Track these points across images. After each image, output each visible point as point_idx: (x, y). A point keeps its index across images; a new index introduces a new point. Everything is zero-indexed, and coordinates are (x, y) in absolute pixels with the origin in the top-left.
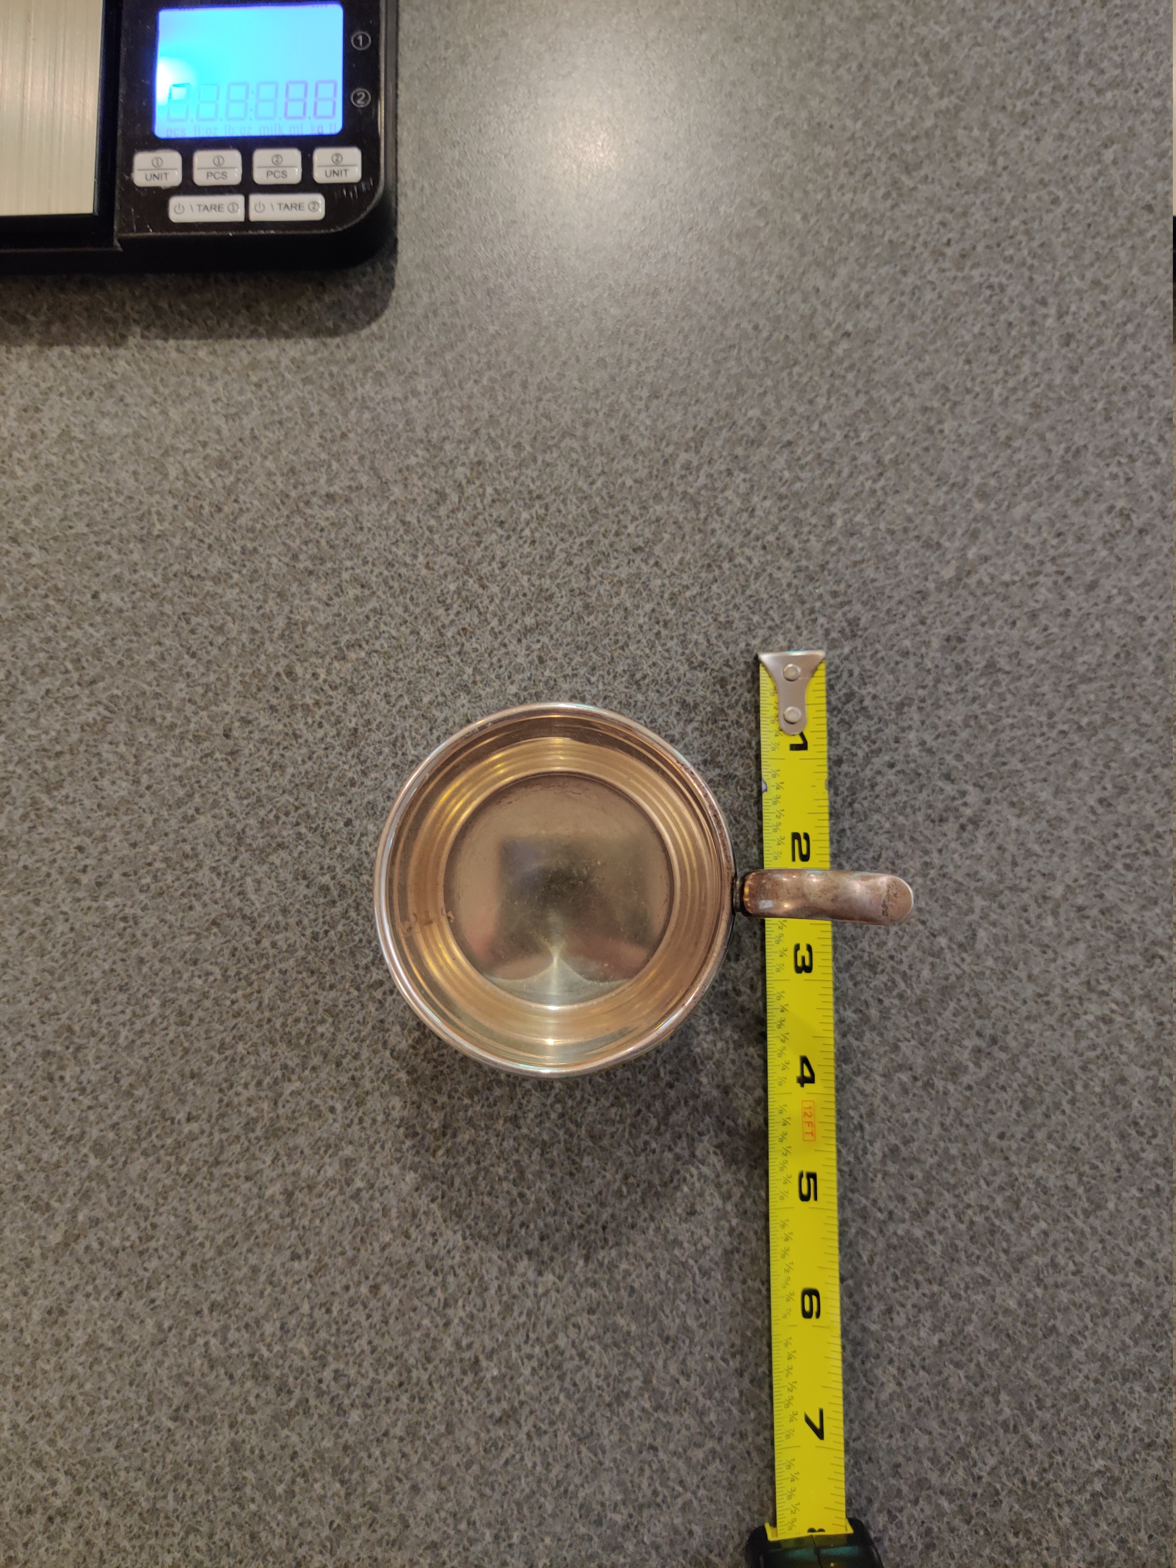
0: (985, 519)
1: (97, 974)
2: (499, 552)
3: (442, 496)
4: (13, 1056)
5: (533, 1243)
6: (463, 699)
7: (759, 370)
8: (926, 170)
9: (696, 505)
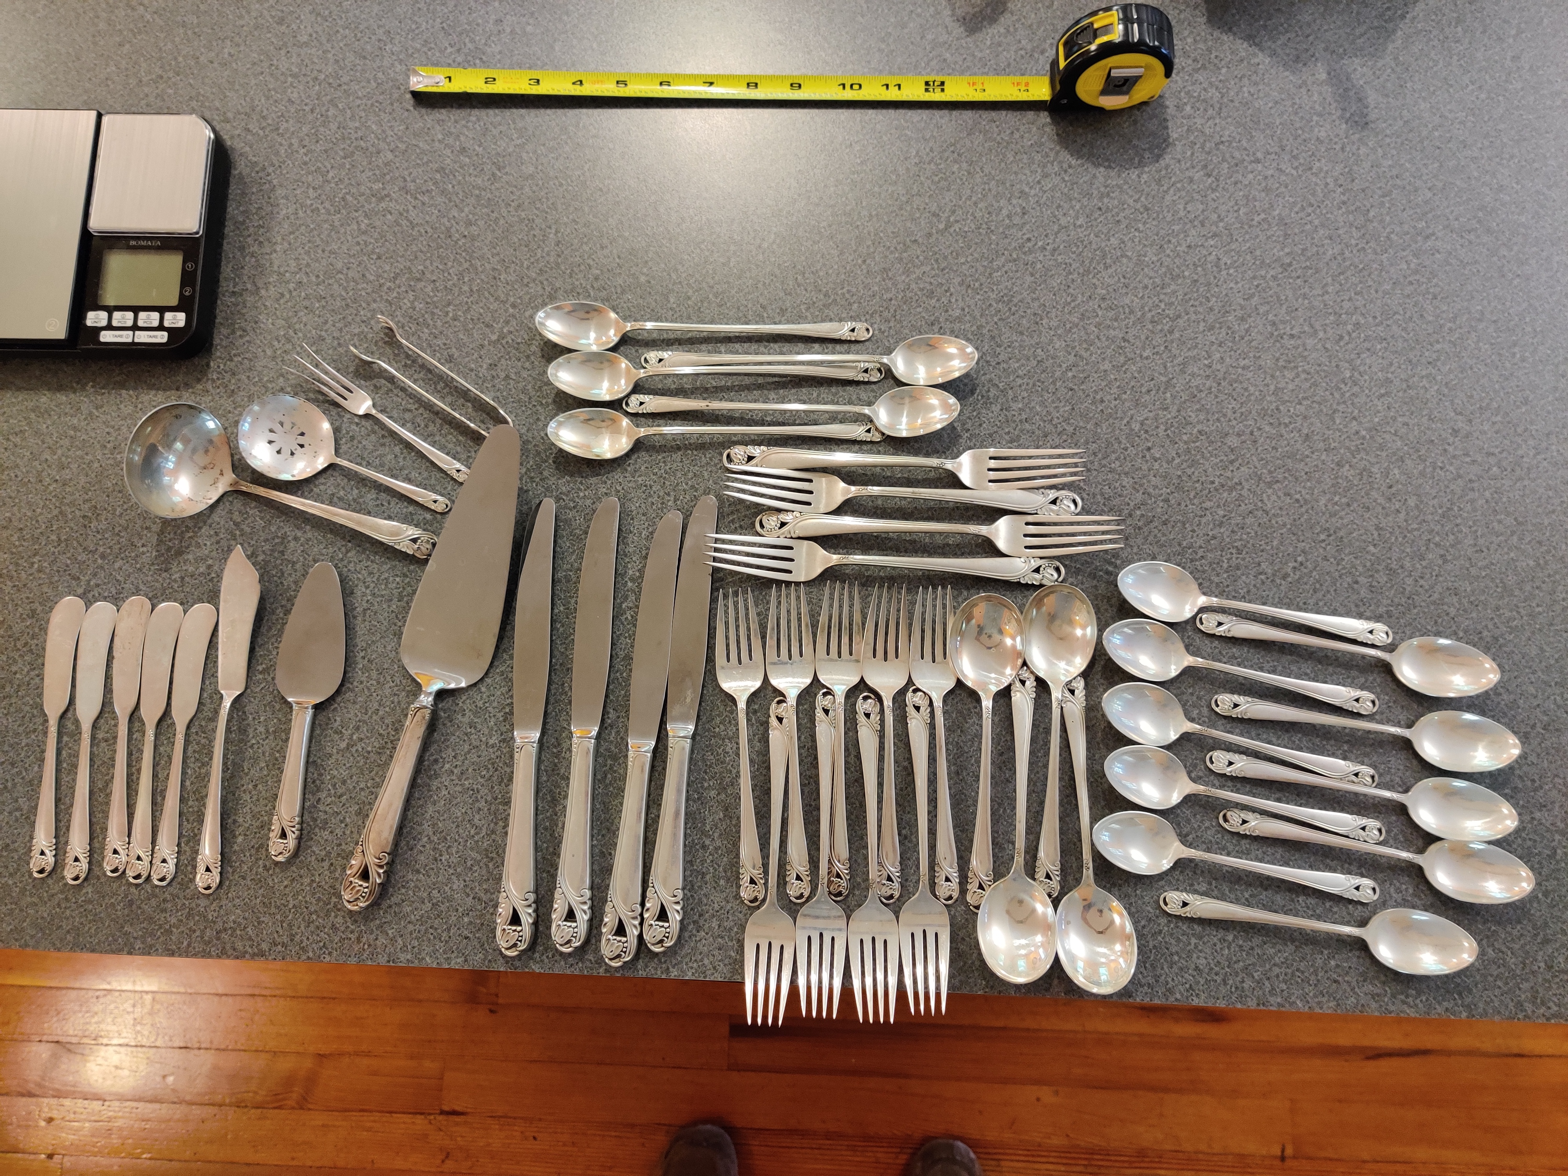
0: (514, 316)
1: (110, 485)
2: (304, 319)
3: (282, 295)
4: (70, 516)
5: (284, 603)
6: (281, 379)
7: (424, 249)
8: (507, 169)
9: (391, 304)
